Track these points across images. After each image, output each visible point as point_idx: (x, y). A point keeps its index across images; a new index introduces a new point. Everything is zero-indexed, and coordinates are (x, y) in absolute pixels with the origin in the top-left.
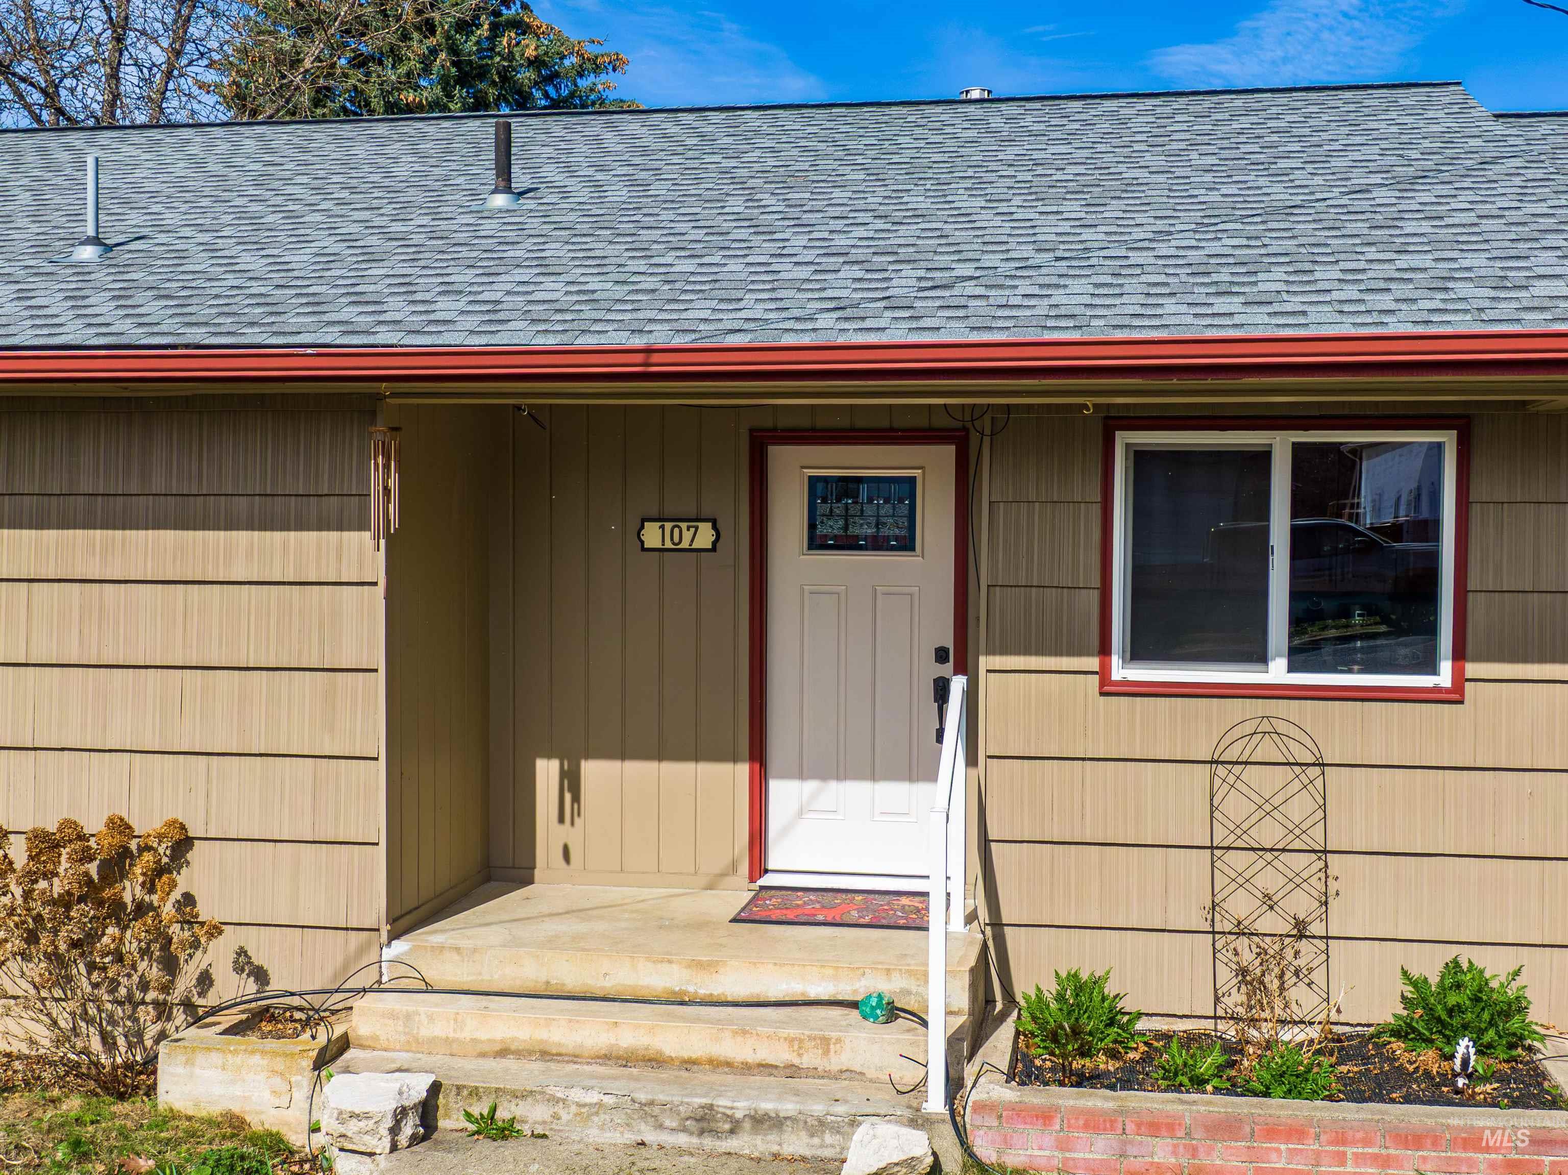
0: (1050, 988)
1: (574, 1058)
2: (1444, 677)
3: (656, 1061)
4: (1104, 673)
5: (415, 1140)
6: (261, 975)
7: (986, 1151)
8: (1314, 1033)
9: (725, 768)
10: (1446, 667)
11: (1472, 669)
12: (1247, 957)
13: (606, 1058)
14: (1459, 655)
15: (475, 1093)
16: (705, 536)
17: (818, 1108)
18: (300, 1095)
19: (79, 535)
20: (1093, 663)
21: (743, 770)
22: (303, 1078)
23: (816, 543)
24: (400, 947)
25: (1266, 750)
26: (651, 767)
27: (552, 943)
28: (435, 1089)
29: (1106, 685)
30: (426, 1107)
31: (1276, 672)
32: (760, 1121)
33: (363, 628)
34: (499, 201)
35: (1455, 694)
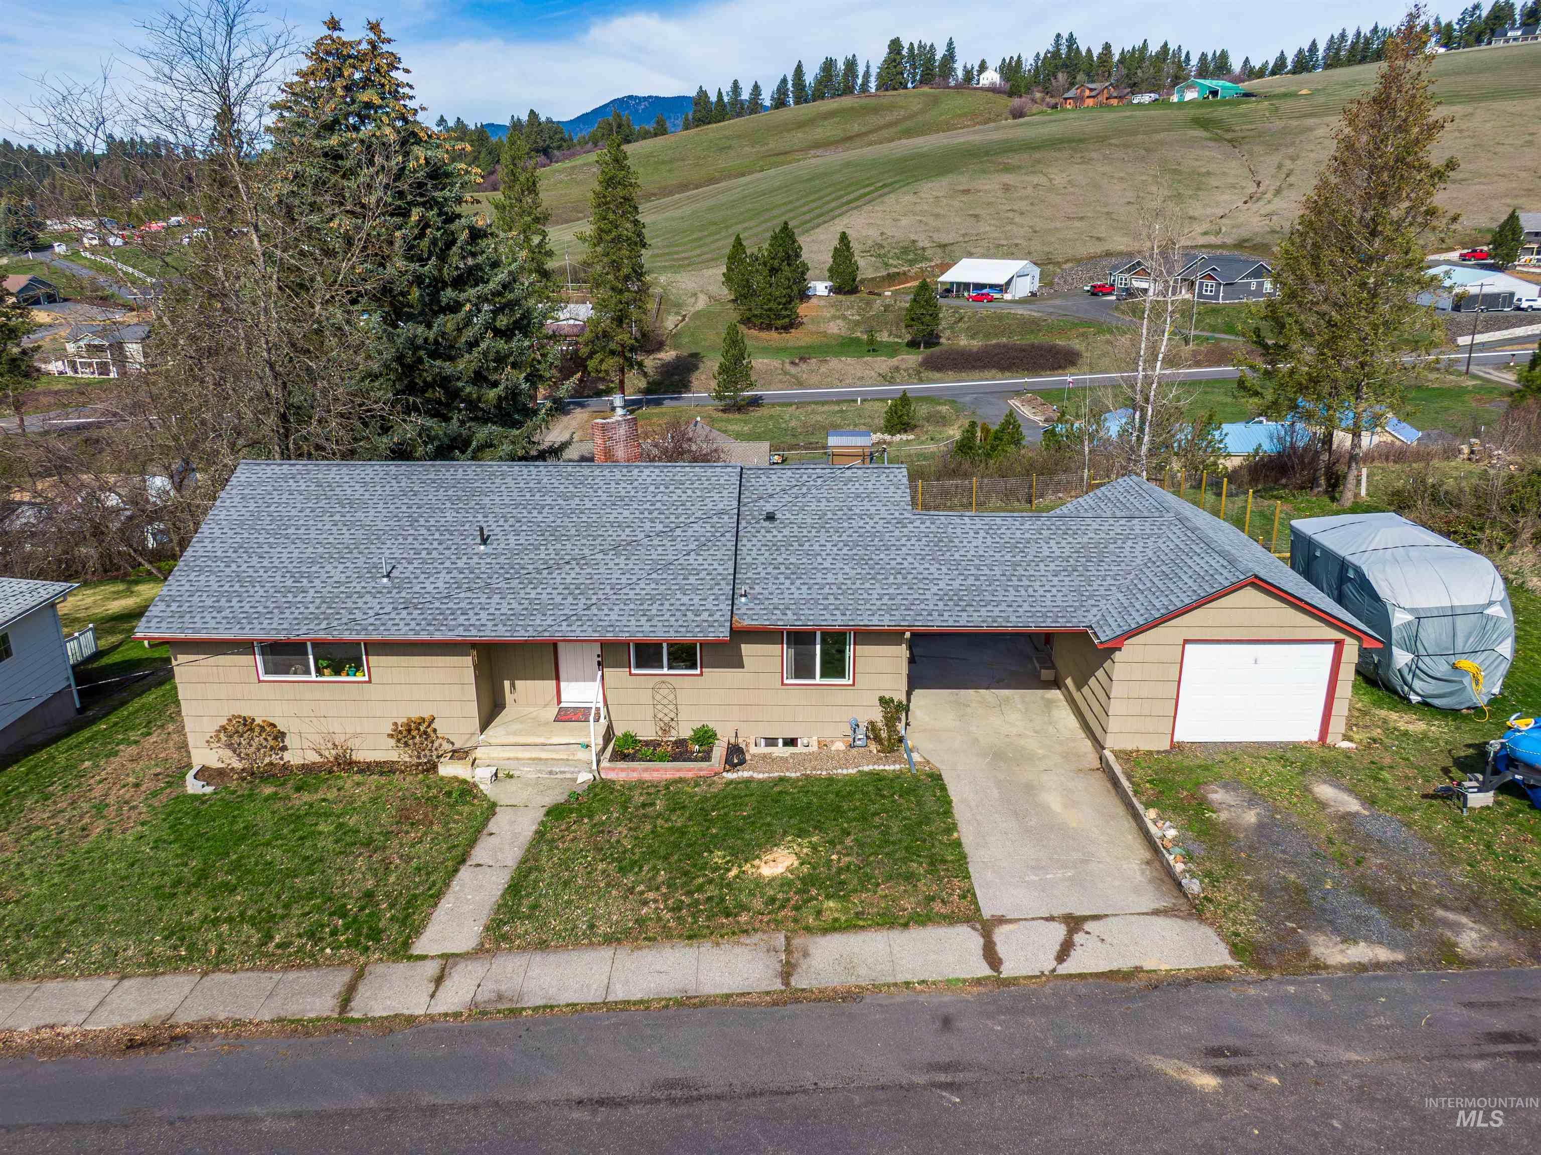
0: (621, 734)
1: (523, 760)
2: (698, 672)
3: (541, 759)
4: (630, 671)
5: (495, 782)
7: (604, 777)
8: (677, 739)
9: (550, 681)
10: (699, 669)
11: (704, 670)
12: (662, 725)
14: (701, 667)
15: (505, 769)
17: (572, 769)
18: (469, 771)
20: (628, 669)
21: (554, 681)
22: (469, 767)
24: (483, 734)
25: (664, 686)
26: (532, 682)
27: (516, 732)
28: (497, 769)
29: (630, 674)
30: (496, 774)
31: (665, 671)
32: (561, 772)
33: (469, 675)
34: (482, 547)
35: (701, 674)
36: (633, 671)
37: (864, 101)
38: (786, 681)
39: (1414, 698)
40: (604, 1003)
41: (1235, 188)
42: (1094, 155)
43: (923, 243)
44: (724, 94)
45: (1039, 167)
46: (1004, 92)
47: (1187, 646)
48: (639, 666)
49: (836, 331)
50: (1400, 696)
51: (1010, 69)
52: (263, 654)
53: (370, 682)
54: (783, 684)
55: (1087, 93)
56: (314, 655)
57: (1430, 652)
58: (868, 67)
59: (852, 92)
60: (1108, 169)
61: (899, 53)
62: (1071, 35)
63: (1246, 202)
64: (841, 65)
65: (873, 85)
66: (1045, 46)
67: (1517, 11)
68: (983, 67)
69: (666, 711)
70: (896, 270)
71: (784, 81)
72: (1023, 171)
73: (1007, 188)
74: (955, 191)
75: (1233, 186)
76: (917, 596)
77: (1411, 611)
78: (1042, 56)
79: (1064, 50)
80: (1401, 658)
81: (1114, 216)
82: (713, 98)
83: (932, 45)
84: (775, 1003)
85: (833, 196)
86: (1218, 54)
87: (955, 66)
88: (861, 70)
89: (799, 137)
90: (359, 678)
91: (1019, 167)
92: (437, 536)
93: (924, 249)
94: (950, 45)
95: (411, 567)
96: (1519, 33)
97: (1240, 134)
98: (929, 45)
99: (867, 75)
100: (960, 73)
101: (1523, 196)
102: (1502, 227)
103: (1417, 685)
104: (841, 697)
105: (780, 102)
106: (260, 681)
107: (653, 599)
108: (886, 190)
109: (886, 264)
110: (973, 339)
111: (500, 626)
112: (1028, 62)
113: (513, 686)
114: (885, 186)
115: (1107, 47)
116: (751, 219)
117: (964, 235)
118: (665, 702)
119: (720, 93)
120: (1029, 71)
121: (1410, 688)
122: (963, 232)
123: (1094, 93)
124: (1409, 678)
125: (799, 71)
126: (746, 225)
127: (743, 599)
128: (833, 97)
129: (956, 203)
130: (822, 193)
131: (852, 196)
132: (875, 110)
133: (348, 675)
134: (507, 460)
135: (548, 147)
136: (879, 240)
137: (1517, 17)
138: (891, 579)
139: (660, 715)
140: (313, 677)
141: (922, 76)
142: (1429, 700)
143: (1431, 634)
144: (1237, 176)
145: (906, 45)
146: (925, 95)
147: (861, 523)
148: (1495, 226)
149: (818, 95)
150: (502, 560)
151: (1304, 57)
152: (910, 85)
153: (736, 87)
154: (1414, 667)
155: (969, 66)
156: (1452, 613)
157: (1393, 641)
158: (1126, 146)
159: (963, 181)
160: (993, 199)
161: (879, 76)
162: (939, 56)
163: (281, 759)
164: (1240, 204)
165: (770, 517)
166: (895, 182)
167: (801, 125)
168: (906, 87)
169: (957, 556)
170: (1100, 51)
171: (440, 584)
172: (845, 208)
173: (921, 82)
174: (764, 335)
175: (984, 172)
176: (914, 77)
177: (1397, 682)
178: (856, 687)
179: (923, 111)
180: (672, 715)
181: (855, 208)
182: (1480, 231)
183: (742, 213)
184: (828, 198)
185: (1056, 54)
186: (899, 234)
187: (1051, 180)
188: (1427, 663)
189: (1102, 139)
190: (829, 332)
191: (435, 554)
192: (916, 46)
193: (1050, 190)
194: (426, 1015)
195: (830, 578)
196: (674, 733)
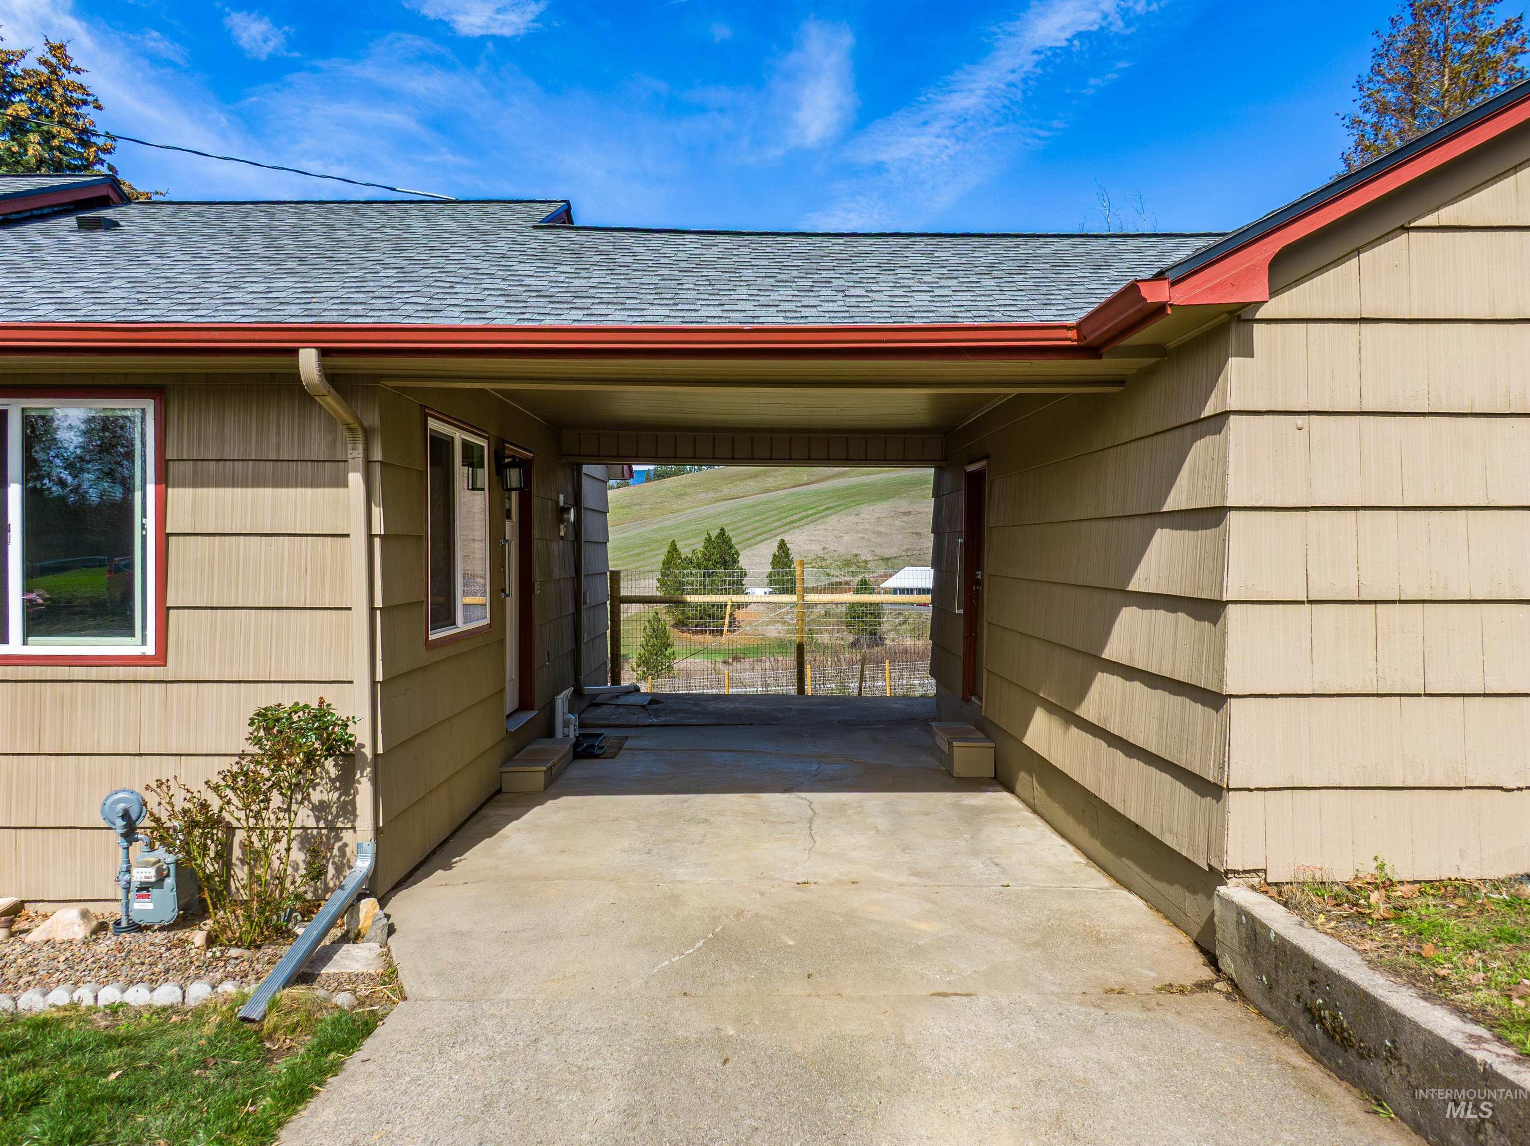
43: (865, 555)
49: (774, 634)
70: (838, 580)
74: (896, 512)
85: (776, 518)
93: (866, 562)
108: (828, 512)
109: (828, 575)
114: (827, 509)
116: (694, 537)
117: (906, 551)
122: (906, 547)
126: (688, 542)
129: (898, 523)
130: (764, 516)
131: (795, 517)
136: (821, 553)
159: (904, 504)
166: (838, 505)
172: (786, 527)
174: (699, 638)
181: (798, 527)
183: (686, 533)
184: (771, 519)
186: (841, 550)
190: (768, 635)
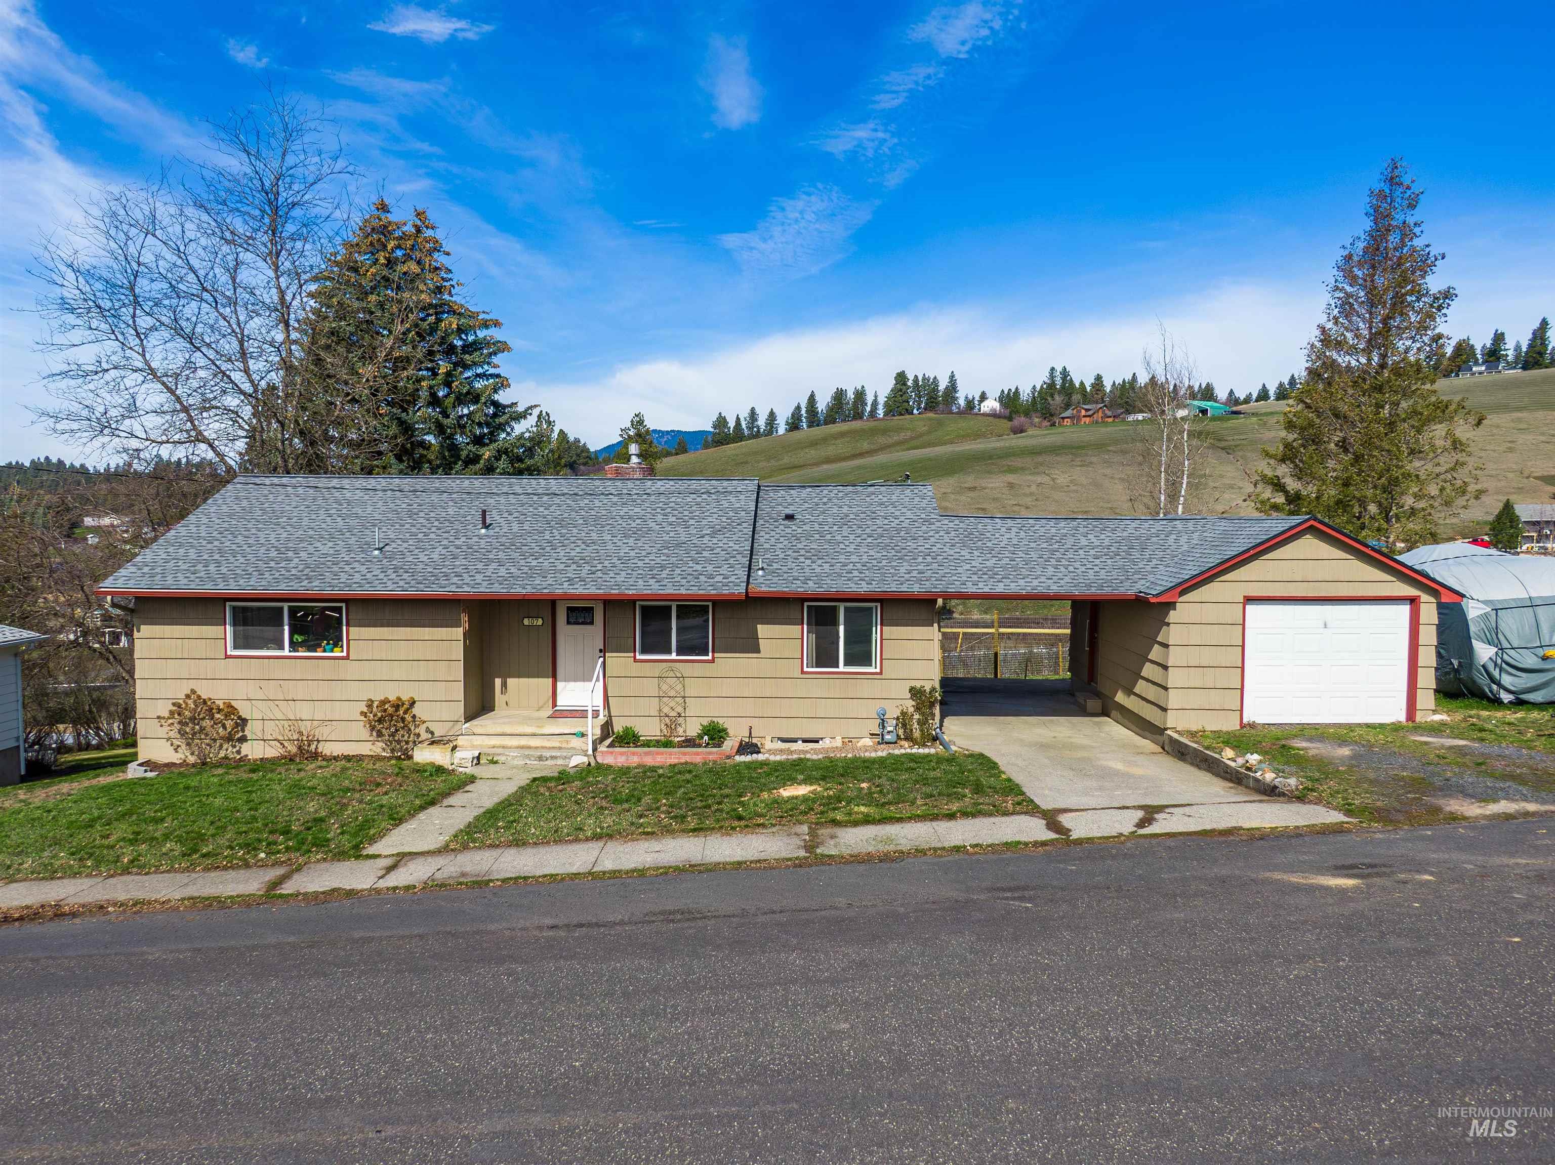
0: (621, 730)
1: (510, 748)
2: (710, 657)
3: (529, 748)
4: (635, 657)
5: (476, 764)
6: (432, 733)
7: (600, 761)
8: (683, 738)
9: (546, 679)
10: (710, 654)
11: (716, 655)
12: (668, 721)
13: (517, 747)
14: (713, 652)
15: (489, 755)
16: (540, 622)
17: (565, 754)
18: (448, 757)
19: (386, 629)
20: (632, 655)
21: (550, 680)
22: (449, 753)
23: (569, 623)
24: (467, 725)
25: (672, 674)
26: (526, 680)
27: (504, 723)
28: (480, 754)
29: (635, 660)
30: (478, 758)
31: (674, 656)
32: (552, 758)
33: (458, 651)
34: (483, 531)
35: (713, 661)
36: (638, 657)
37: (872, 424)
38: (805, 669)
39: (1506, 697)
40: (590, 873)
41: (1233, 488)
42: (1094, 459)
44: (742, 419)
45: (1041, 469)
46: (1005, 418)
47: (1249, 608)
48: (644, 651)
50: (1489, 699)
51: (1010, 400)
52: (235, 624)
53: (347, 658)
54: (803, 672)
55: (1083, 413)
56: (290, 625)
57: (1515, 645)
58: (876, 396)
59: (861, 418)
60: (1108, 471)
61: (905, 384)
62: (1065, 368)
63: (1245, 500)
64: (851, 395)
65: (881, 412)
66: (1040, 379)
67: (1478, 351)
68: (983, 397)
69: (672, 704)
71: (798, 408)
72: (1027, 472)
73: (1011, 486)
74: (962, 488)
75: (1231, 487)
76: (948, 571)
77: (1485, 602)
78: (1038, 388)
79: (1059, 381)
80: (1484, 652)
81: (1117, 511)
82: (732, 424)
83: (935, 378)
84: (795, 866)
86: (1203, 386)
87: (957, 395)
88: (870, 399)
89: (812, 454)
90: (337, 653)
91: (1023, 469)
92: (436, 523)
94: (952, 376)
95: (405, 545)
96: (1483, 368)
97: (1232, 443)
98: (932, 377)
99: (875, 403)
100: (962, 402)
101: (1515, 493)
102: (1499, 517)
103: (1506, 680)
104: (866, 688)
105: (794, 425)
106: (227, 657)
107: (663, 568)
110: (986, 613)
111: (496, 585)
112: (1025, 394)
113: (504, 685)
115: (1099, 378)
118: (672, 693)
119: (738, 418)
120: (1027, 401)
121: (1499, 684)
123: (1090, 413)
124: (1496, 674)
125: (812, 399)
127: (760, 573)
128: (844, 421)
129: (964, 498)
132: (885, 432)
133: (324, 651)
134: (514, 474)
135: (575, 462)
137: (1479, 356)
138: (920, 559)
139: (666, 710)
140: (286, 652)
141: (926, 404)
142: (1523, 696)
143: (1511, 624)
144: (1234, 478)
145: (911, 377)
146: (930, 419)
147: (886, 522)
148: (1491, 518)
149: (830, 419)
150: (503, 540)
151: (1286, 390)
152: (915, 411)
153: (753, 414)
154: (1499, 661)
155: (970, 397)
156: (1532, 604)
157: (1472, 634)
158: (1124, 452)
159: (970, 480)
160: (999, 495)
161: (886, 405)
162: (942, 386)
163: (239, 752)
164: (1240, 502)
165: (790, 517)
167: (813, 444)
168: (912, 414)
169: (989, 544)
170: (1093, 381)
171: (435, 556)
173: (925, 409)
175: (989, 472)
176: (919, 404)
177: (1483, 681)
178: (883, 677)
179: (929, 432)
180: (680, 709)
182: (1478, 523)
185: (1051, 385)
187: (1053, 479)
188: (1513, 656)
189: (1100, 446)
191: (432, 536)
192: (920, 378)
193: (1053, 488)
194: (370, 890)
195: (854, 558)
196: (680, 730)
